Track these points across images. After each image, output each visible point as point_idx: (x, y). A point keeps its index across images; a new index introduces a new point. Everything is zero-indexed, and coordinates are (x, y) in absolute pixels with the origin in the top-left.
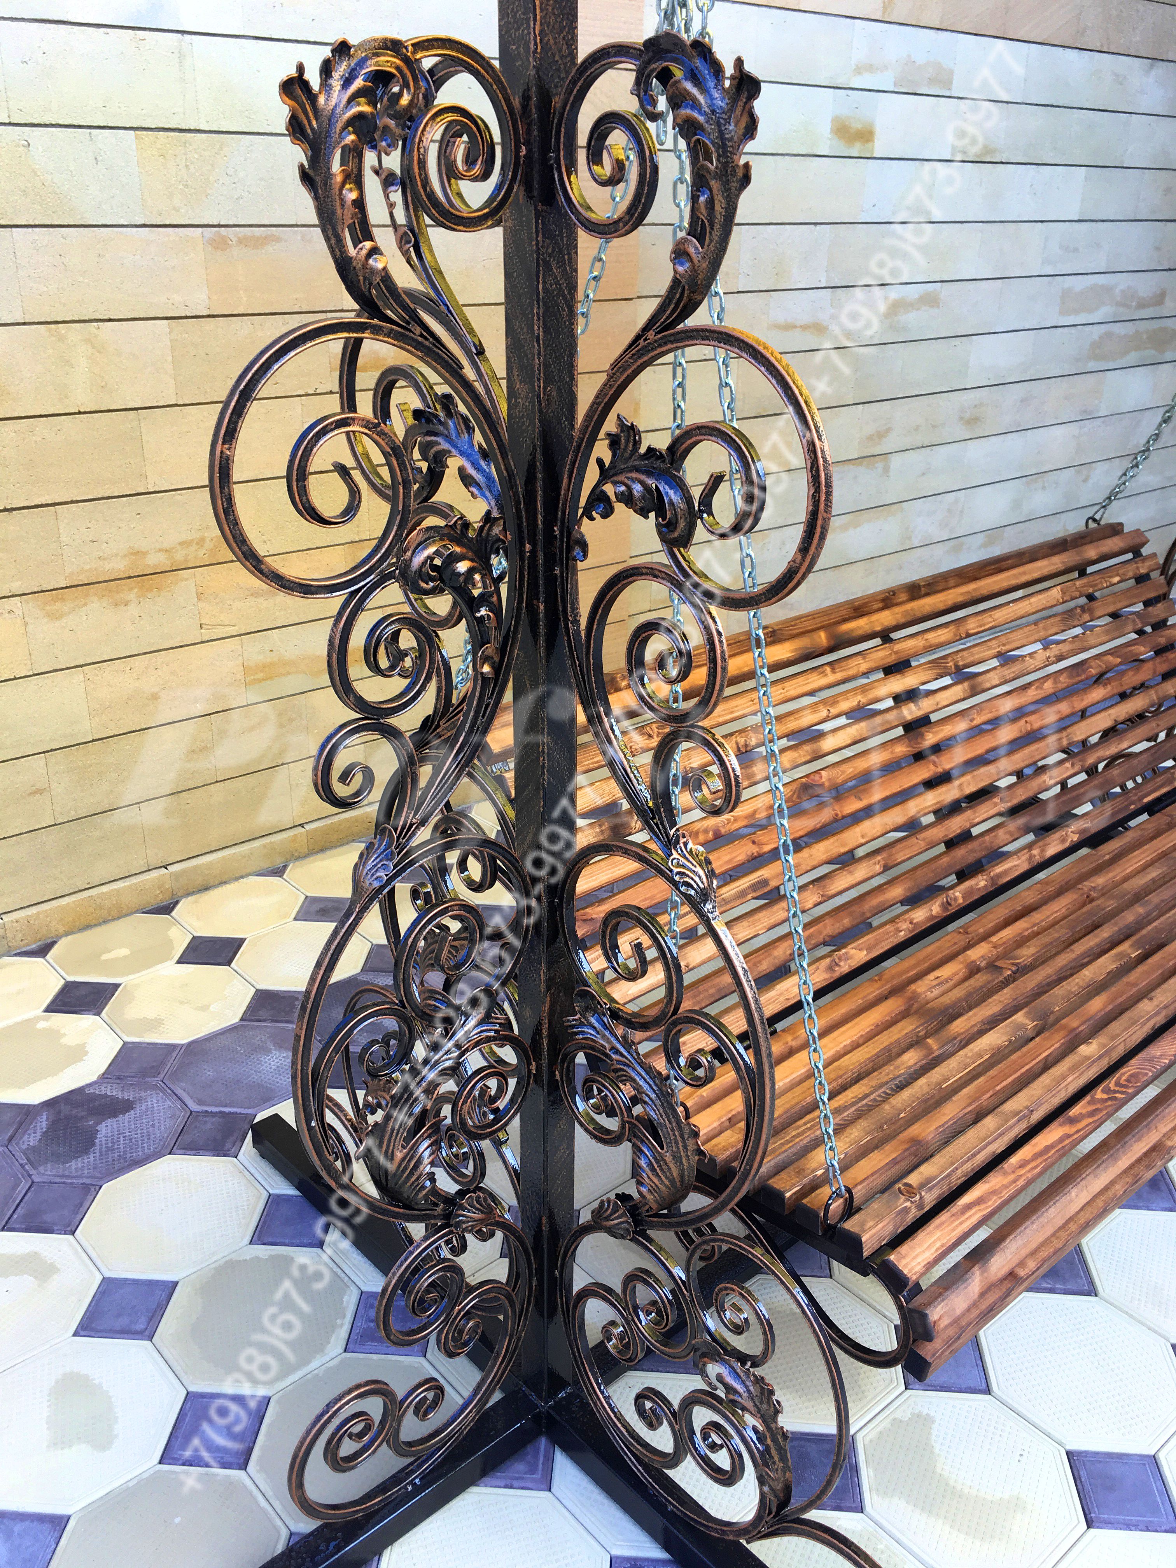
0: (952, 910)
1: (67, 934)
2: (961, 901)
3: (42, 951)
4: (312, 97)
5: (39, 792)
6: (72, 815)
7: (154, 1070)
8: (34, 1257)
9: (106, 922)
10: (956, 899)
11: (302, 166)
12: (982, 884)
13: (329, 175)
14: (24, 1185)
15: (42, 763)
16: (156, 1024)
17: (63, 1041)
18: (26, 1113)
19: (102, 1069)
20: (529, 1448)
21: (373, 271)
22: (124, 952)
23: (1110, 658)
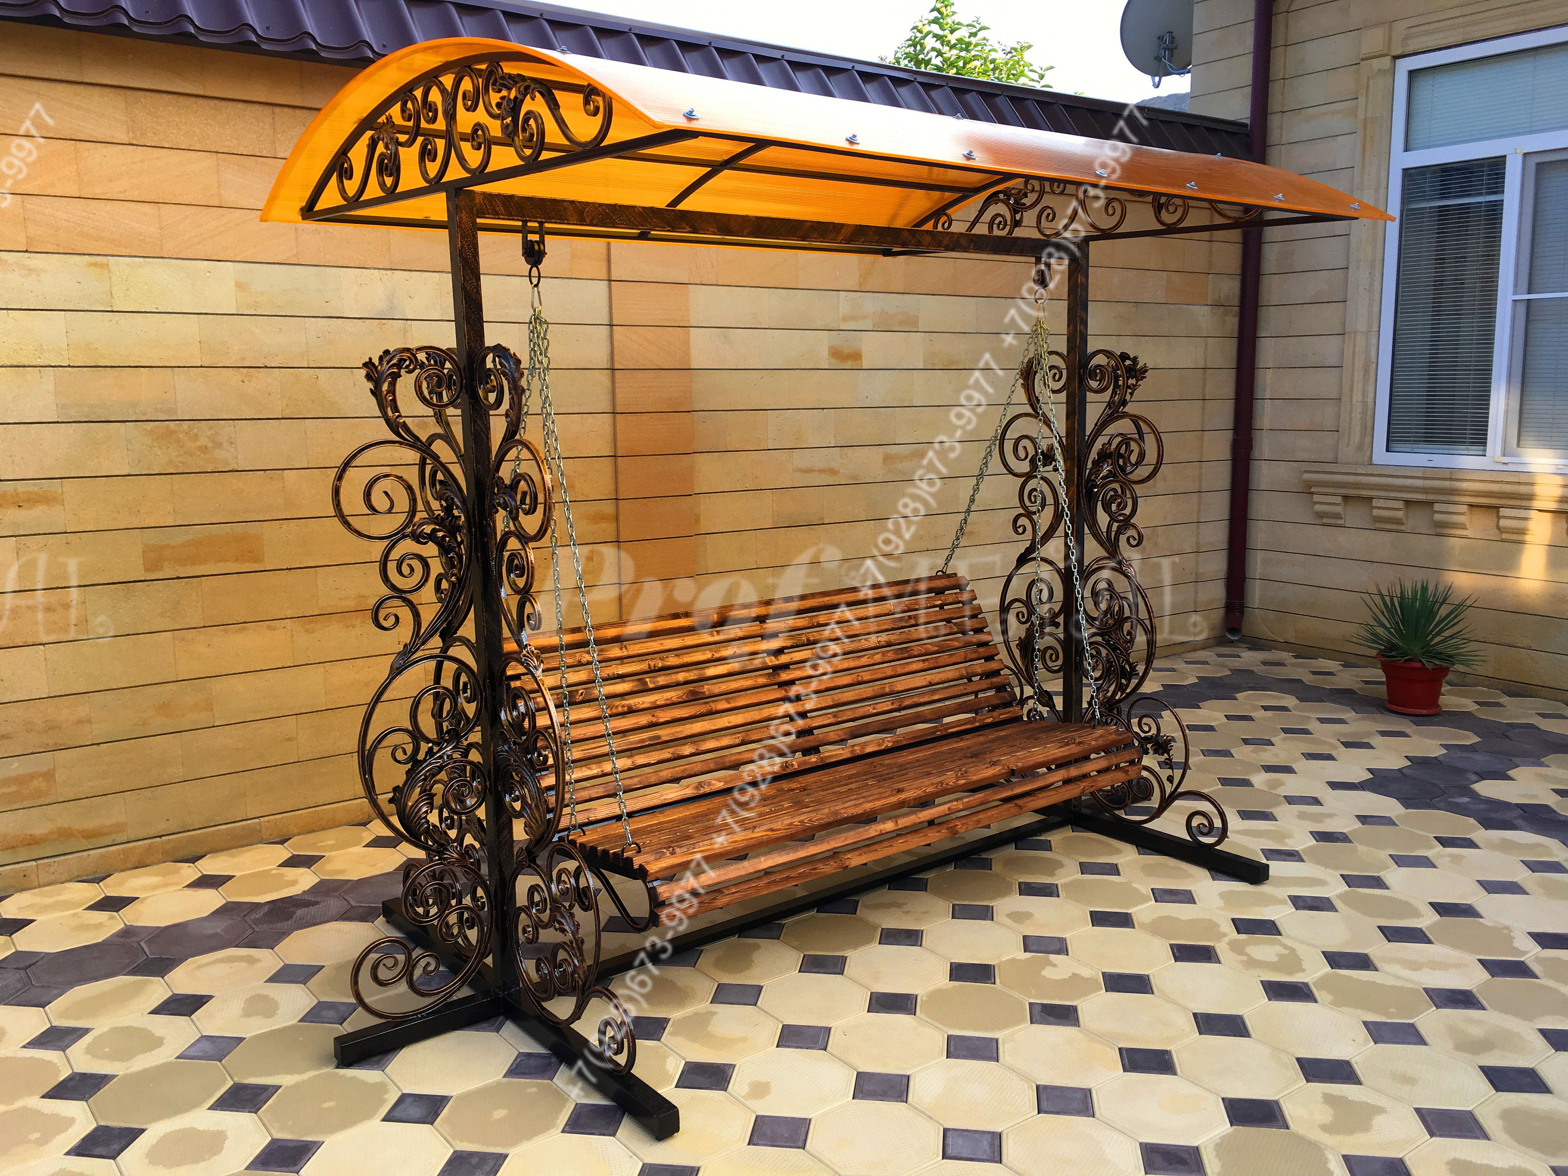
0: (788, 771)
1: (299, 834)
2: (796, 767)
3: (282, 842)
4: (376, 368)
5: (289, 740)
6: (310, 757)
7: (335, 890)
8: (249, 956)
9: (324, 829)
10: (793, 765)
11: (371, 389)
12: (814, 760)
13: (381, 391)
14: (249, 931)
15: (295, 721)
16: (342, 872)
17: (286, 878)
18: (257, 906)
19: (307, 888)
20: (493, 1019)
21: (399, 423)
22: (333, 842)
23: (930, 646)
